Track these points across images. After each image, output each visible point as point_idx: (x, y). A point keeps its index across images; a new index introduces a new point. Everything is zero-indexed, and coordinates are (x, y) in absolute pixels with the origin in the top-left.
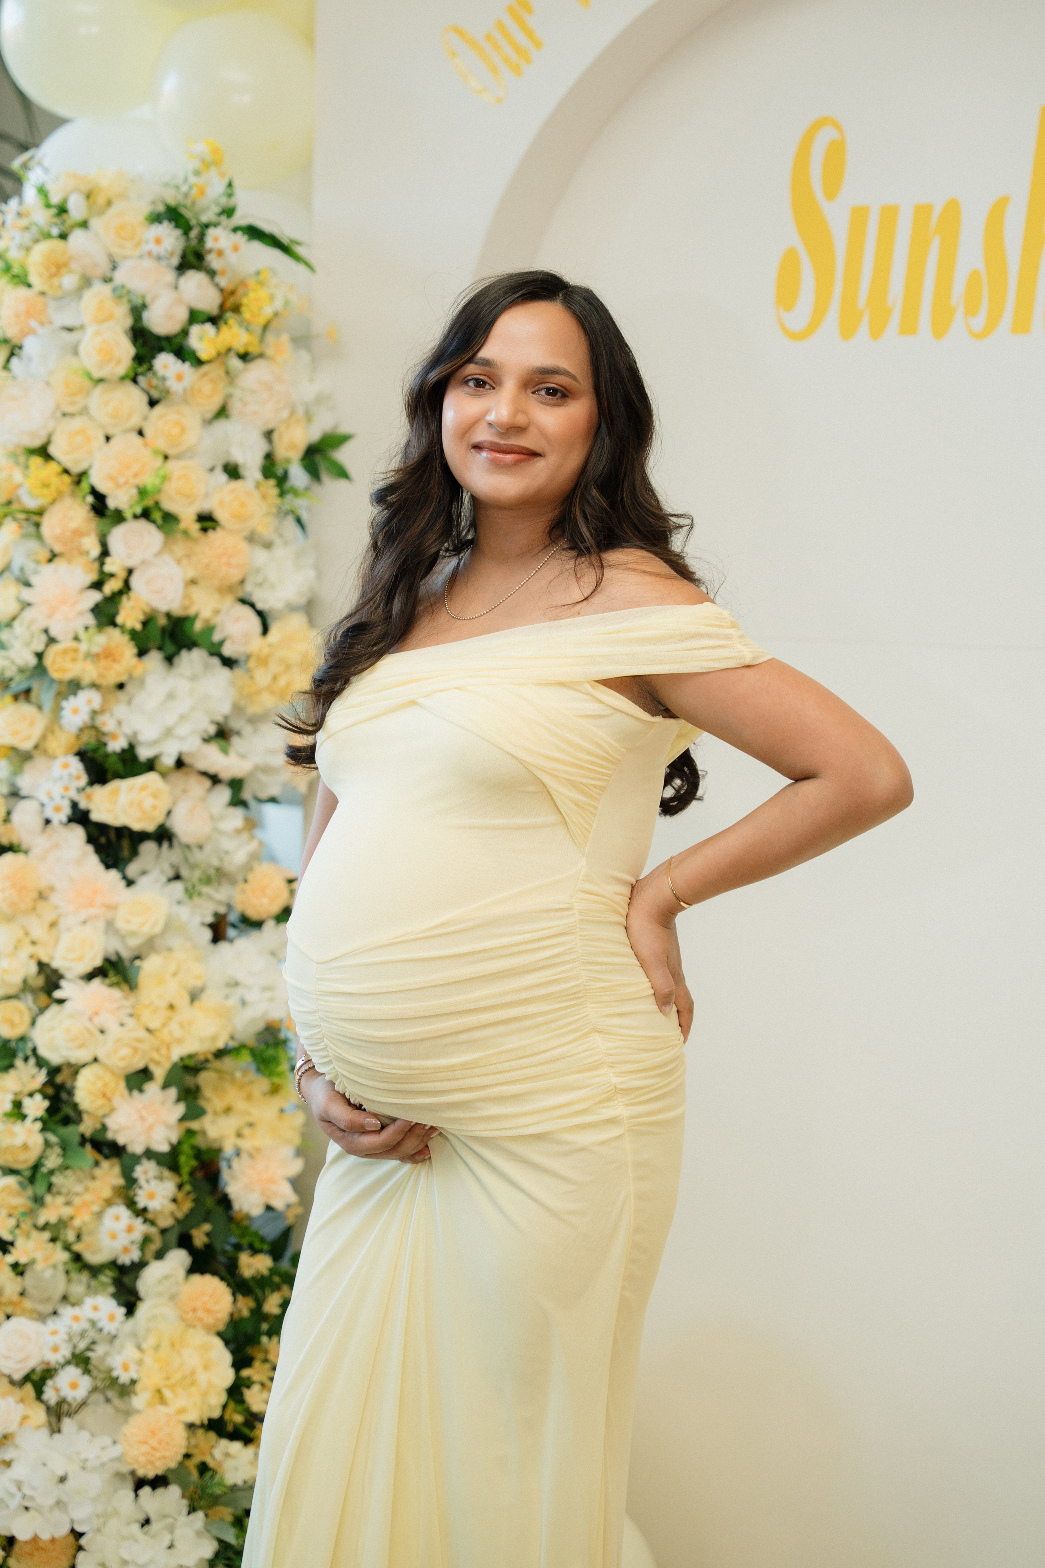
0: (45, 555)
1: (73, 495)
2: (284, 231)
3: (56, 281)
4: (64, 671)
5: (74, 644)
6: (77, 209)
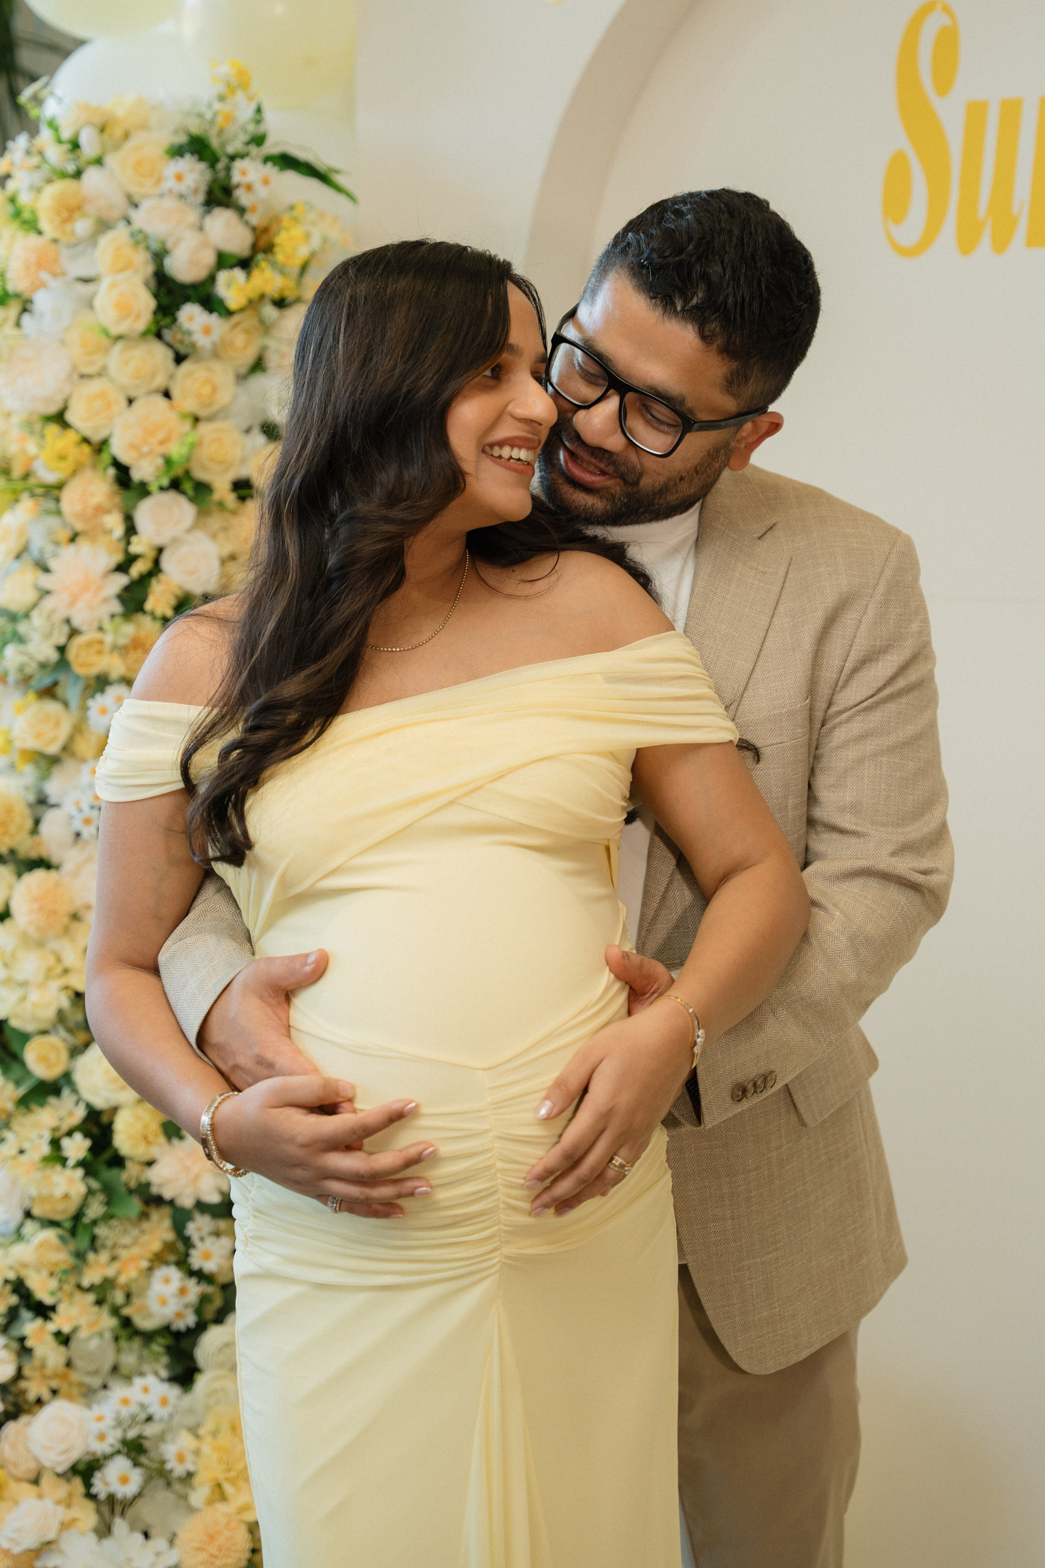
0: (65, 535)
1: (94, 467)
2: (322, 159)
3: (68, 227)
4: (90, 665)
5: (99, 636)
6: (90, 146)
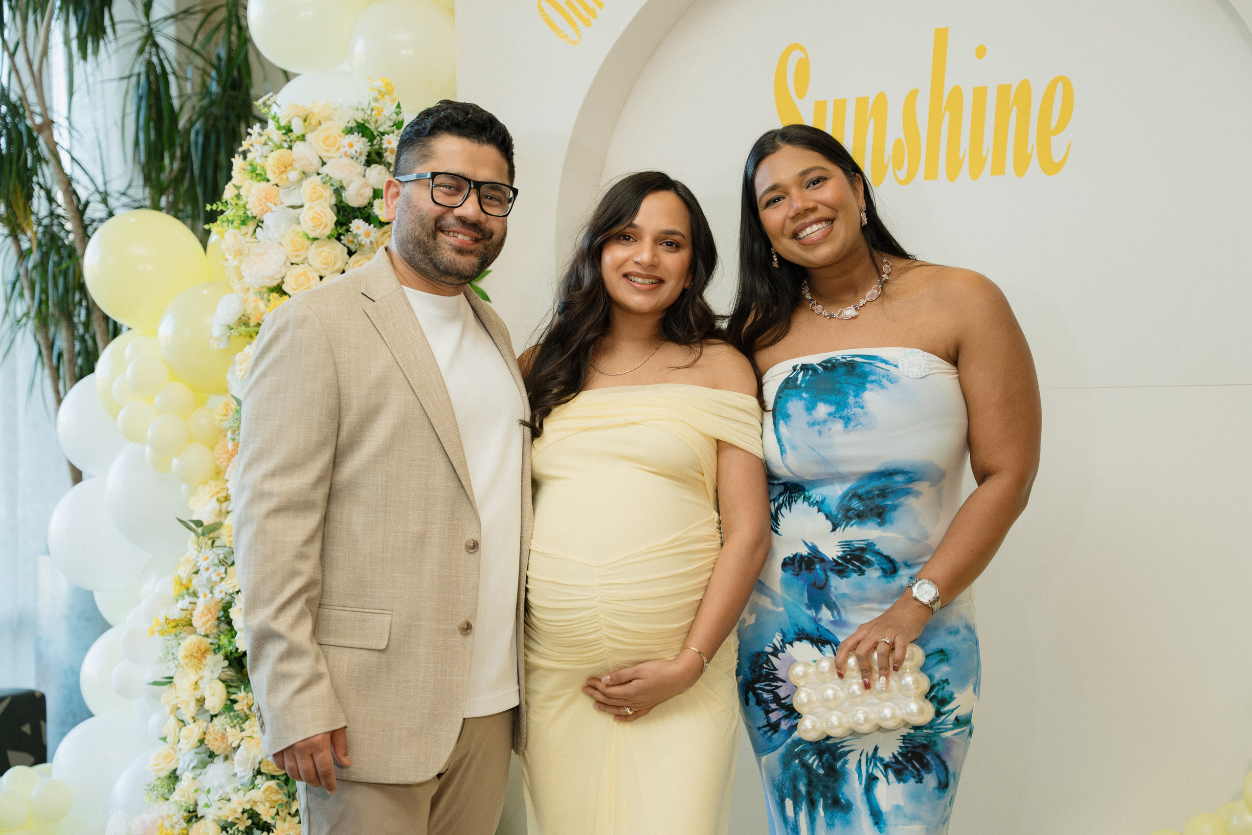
3: (284, 177)
6: (298, 128)
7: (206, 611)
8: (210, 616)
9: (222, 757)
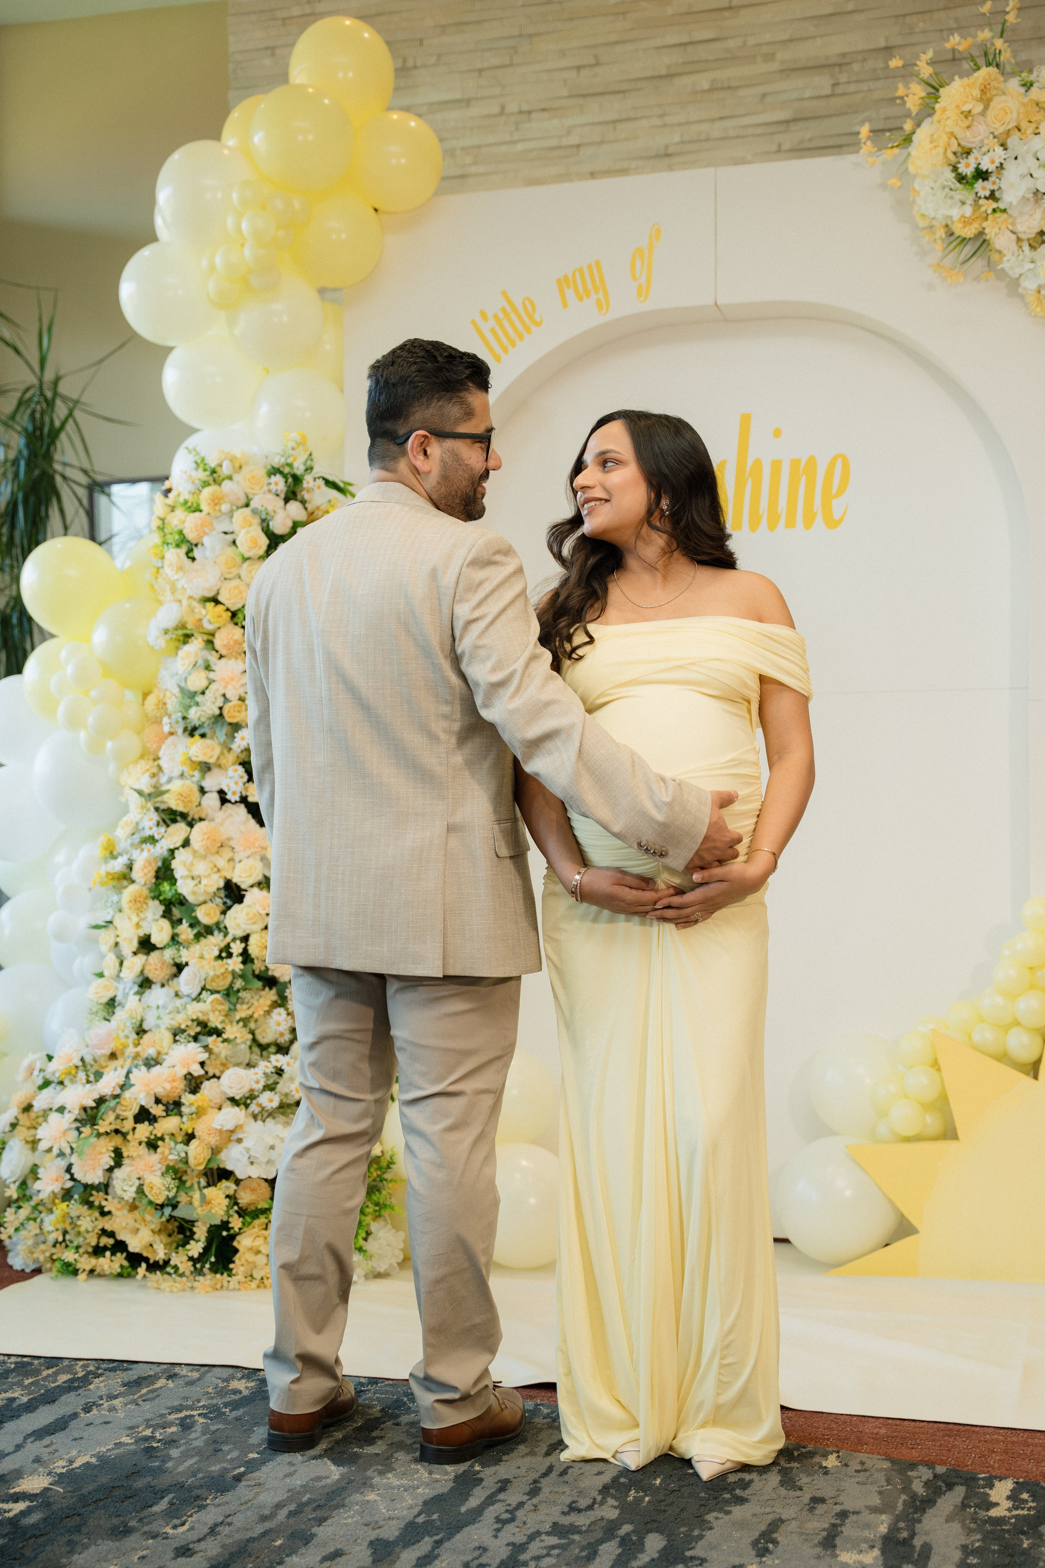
0: (217, 655)
1: (233, 621)
2: (340, 481)
3: (217, 508)
4: (234, 717)
5: (239, 702)
6: (226, 470)
7: (147, 864)
8: (150, 868)
9: (159, 985)
